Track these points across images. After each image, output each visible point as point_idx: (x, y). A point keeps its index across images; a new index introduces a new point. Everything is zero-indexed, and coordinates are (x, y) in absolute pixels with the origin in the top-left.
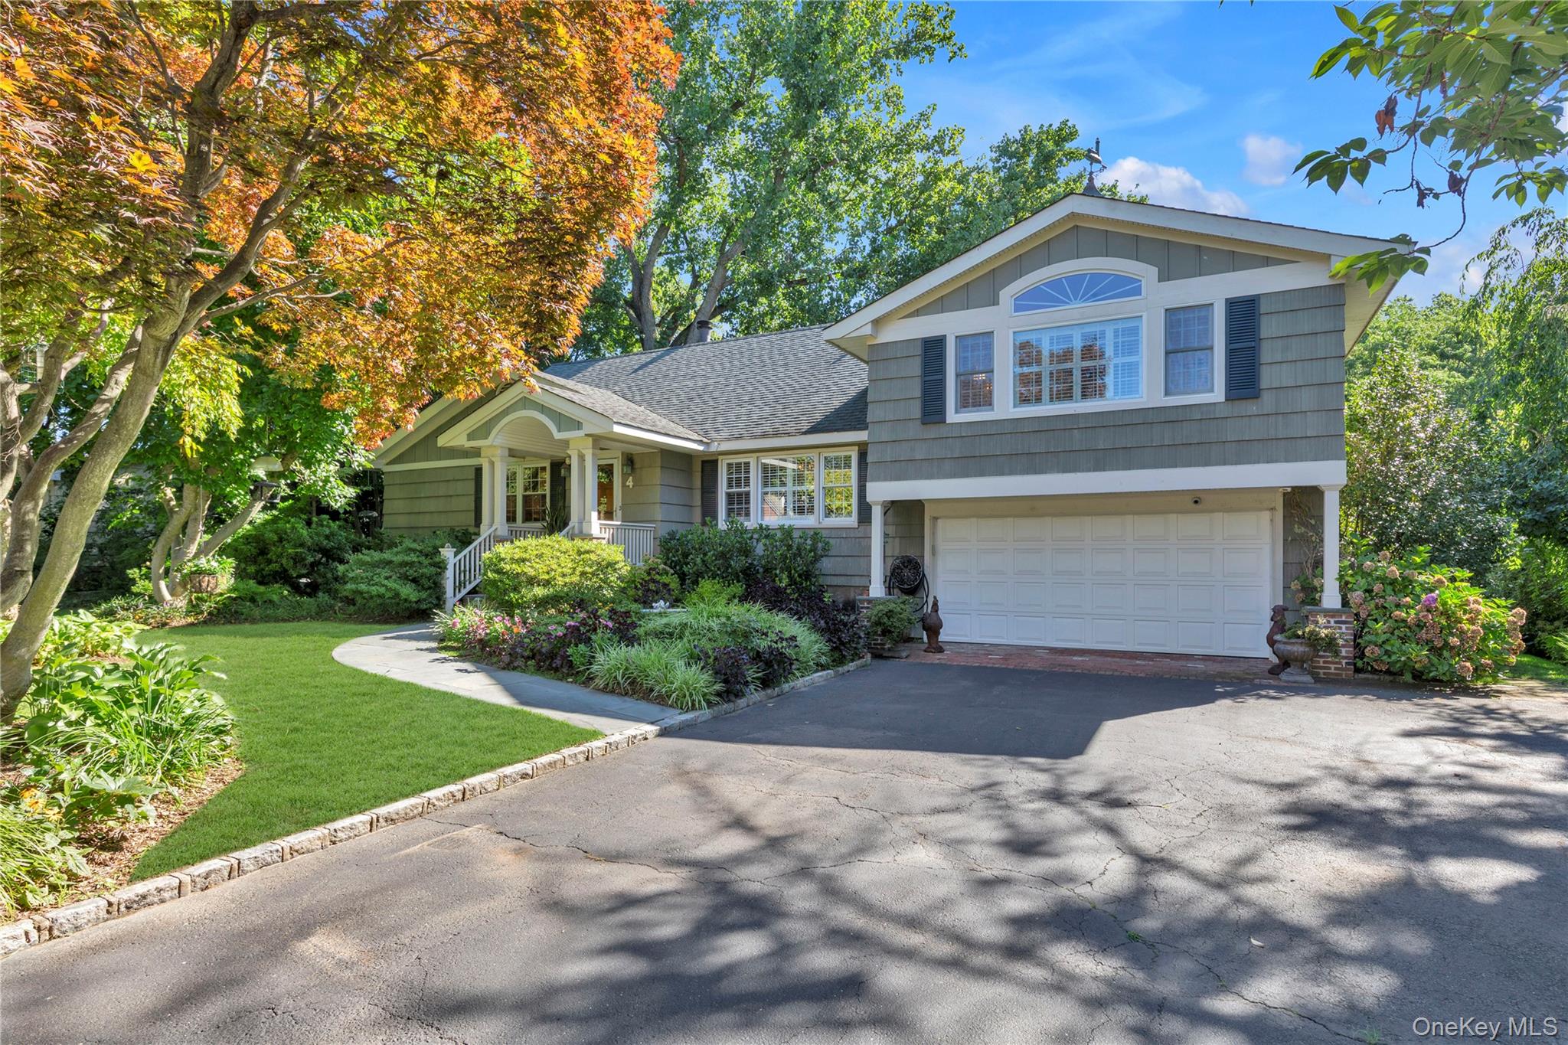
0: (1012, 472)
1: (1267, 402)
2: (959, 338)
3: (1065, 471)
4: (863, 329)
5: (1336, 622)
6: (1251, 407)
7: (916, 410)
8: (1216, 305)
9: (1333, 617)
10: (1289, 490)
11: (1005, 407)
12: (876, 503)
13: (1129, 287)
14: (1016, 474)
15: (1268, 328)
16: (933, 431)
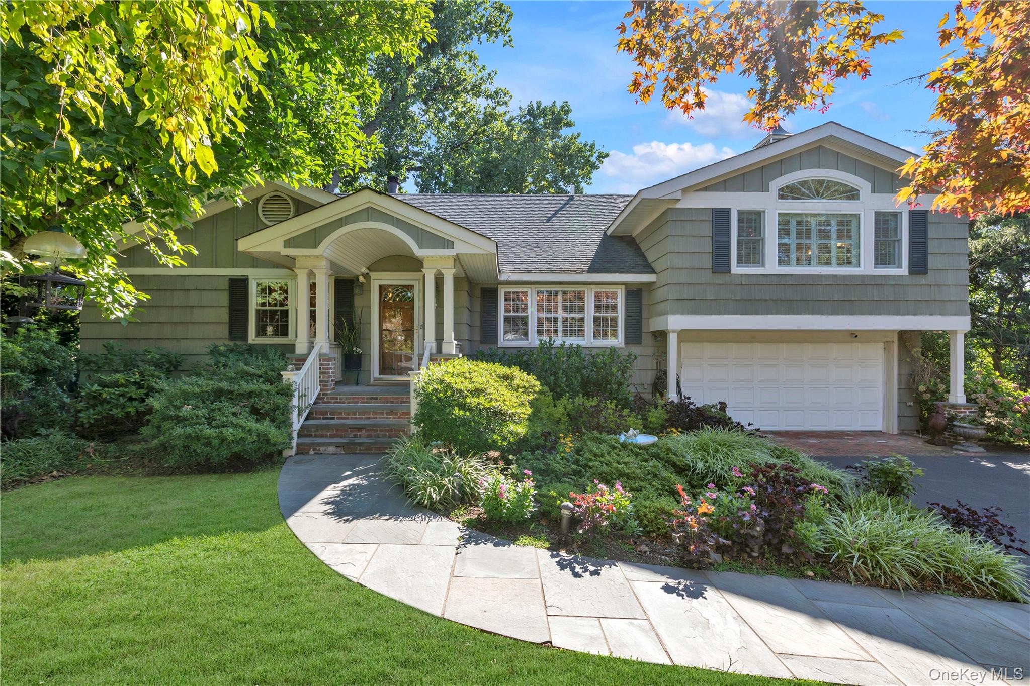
0: (778, 313)
1: (930, 278)
2: (740, 213)
3: (813, 314)
4: (675, 194)
5: (969, 412)
6: (922, 280)
7: (707, 262)
8: (903, 213)
9: (968, 409)
10: (941, 332)
11: (771, 266)
12: (674, 331)
13: (852, 194)
14: (781, 314)
15: (932, 232)
16: (721, 279)
